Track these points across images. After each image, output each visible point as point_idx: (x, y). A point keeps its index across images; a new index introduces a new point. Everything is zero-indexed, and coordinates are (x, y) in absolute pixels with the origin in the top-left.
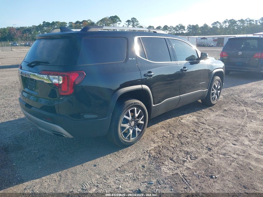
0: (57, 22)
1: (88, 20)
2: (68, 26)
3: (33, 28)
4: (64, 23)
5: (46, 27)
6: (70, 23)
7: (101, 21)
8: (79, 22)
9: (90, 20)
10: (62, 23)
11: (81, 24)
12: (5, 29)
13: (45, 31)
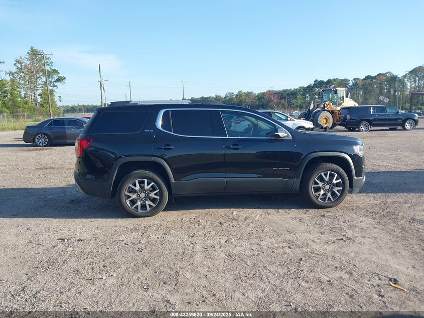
0: (334, 80)
1: (387, 73)
2: (351, 84)
3: (300, 91)
4: (345, 80)
5: (317, 88)
6: (354, 79)
7: (411, 72)
8: (371, 76)
9: (391, 73)
10: (342, 80)
11: (374, 81)
12: (264, 93)
13: (316, 94)
